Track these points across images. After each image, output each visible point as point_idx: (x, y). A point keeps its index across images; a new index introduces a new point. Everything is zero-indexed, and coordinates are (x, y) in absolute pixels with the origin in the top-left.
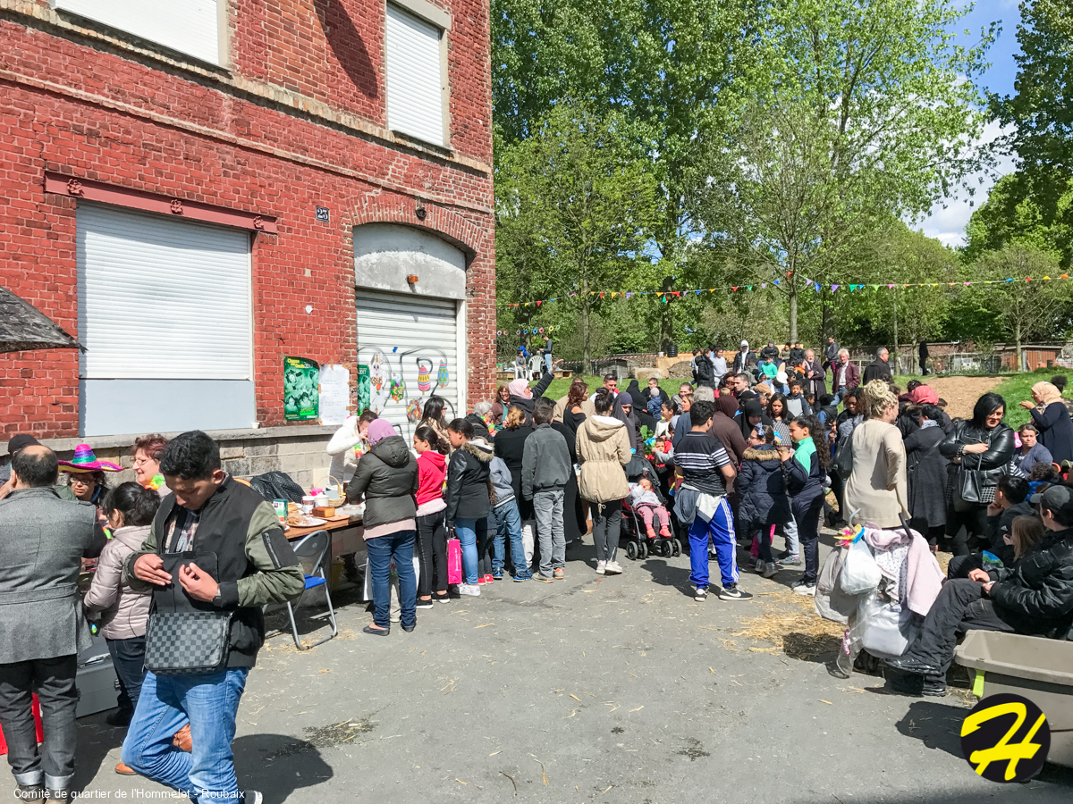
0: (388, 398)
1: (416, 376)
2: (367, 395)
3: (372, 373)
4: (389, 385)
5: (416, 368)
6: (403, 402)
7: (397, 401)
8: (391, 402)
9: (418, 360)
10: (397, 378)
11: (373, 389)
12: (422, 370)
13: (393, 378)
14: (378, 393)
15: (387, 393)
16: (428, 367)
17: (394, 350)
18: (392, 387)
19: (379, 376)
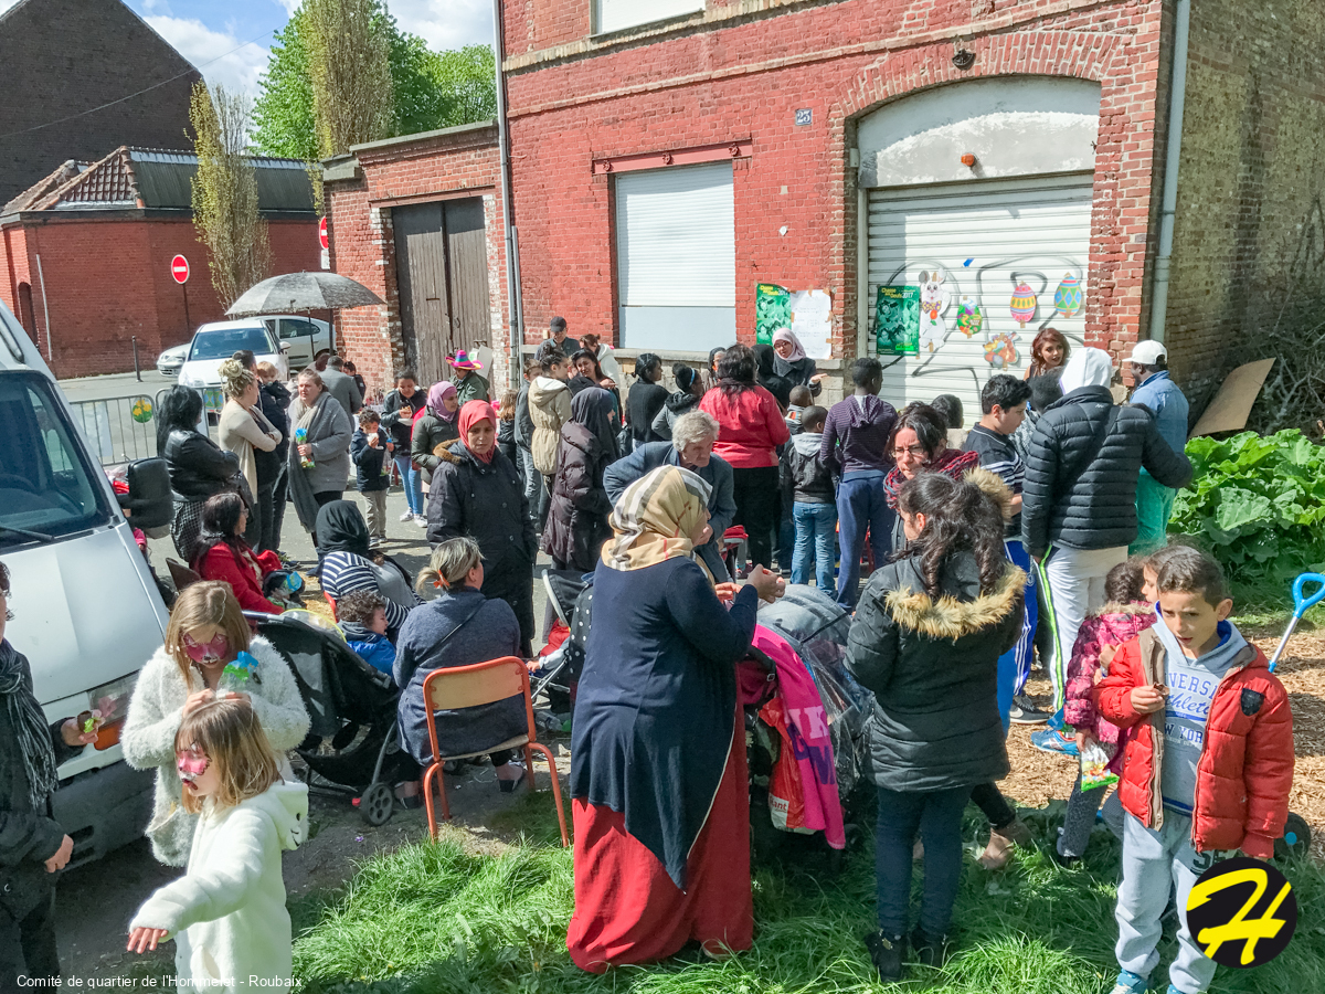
0: (954, 329)
1: (1008, 299)
2: (914, 325)
3: (925, 297)
4: (954, 312)
5: (1010, 287)
6: (980, 336)
7: (969, 335)
8: (959, 335)
9: (1013, 277)
10: (971, 303)
11: (925, 317)
12: (1021, 290)
13: (962, 302)
14: (934, 323)
15: (950, 323)
16: (1036, 286)
17: (967, 264)
18: (960, 316)
19: (935, 301)
